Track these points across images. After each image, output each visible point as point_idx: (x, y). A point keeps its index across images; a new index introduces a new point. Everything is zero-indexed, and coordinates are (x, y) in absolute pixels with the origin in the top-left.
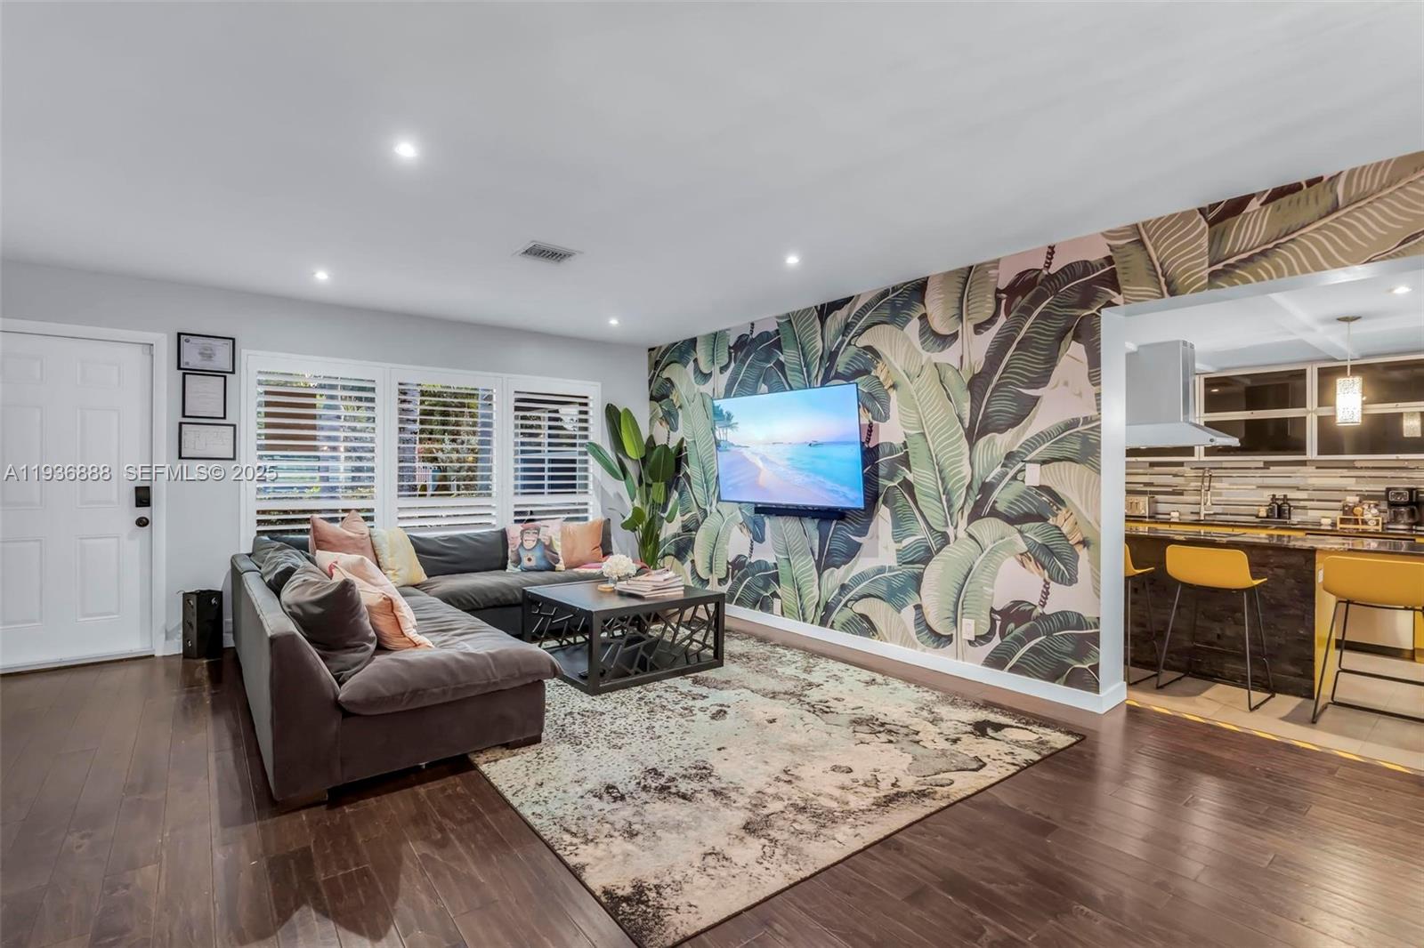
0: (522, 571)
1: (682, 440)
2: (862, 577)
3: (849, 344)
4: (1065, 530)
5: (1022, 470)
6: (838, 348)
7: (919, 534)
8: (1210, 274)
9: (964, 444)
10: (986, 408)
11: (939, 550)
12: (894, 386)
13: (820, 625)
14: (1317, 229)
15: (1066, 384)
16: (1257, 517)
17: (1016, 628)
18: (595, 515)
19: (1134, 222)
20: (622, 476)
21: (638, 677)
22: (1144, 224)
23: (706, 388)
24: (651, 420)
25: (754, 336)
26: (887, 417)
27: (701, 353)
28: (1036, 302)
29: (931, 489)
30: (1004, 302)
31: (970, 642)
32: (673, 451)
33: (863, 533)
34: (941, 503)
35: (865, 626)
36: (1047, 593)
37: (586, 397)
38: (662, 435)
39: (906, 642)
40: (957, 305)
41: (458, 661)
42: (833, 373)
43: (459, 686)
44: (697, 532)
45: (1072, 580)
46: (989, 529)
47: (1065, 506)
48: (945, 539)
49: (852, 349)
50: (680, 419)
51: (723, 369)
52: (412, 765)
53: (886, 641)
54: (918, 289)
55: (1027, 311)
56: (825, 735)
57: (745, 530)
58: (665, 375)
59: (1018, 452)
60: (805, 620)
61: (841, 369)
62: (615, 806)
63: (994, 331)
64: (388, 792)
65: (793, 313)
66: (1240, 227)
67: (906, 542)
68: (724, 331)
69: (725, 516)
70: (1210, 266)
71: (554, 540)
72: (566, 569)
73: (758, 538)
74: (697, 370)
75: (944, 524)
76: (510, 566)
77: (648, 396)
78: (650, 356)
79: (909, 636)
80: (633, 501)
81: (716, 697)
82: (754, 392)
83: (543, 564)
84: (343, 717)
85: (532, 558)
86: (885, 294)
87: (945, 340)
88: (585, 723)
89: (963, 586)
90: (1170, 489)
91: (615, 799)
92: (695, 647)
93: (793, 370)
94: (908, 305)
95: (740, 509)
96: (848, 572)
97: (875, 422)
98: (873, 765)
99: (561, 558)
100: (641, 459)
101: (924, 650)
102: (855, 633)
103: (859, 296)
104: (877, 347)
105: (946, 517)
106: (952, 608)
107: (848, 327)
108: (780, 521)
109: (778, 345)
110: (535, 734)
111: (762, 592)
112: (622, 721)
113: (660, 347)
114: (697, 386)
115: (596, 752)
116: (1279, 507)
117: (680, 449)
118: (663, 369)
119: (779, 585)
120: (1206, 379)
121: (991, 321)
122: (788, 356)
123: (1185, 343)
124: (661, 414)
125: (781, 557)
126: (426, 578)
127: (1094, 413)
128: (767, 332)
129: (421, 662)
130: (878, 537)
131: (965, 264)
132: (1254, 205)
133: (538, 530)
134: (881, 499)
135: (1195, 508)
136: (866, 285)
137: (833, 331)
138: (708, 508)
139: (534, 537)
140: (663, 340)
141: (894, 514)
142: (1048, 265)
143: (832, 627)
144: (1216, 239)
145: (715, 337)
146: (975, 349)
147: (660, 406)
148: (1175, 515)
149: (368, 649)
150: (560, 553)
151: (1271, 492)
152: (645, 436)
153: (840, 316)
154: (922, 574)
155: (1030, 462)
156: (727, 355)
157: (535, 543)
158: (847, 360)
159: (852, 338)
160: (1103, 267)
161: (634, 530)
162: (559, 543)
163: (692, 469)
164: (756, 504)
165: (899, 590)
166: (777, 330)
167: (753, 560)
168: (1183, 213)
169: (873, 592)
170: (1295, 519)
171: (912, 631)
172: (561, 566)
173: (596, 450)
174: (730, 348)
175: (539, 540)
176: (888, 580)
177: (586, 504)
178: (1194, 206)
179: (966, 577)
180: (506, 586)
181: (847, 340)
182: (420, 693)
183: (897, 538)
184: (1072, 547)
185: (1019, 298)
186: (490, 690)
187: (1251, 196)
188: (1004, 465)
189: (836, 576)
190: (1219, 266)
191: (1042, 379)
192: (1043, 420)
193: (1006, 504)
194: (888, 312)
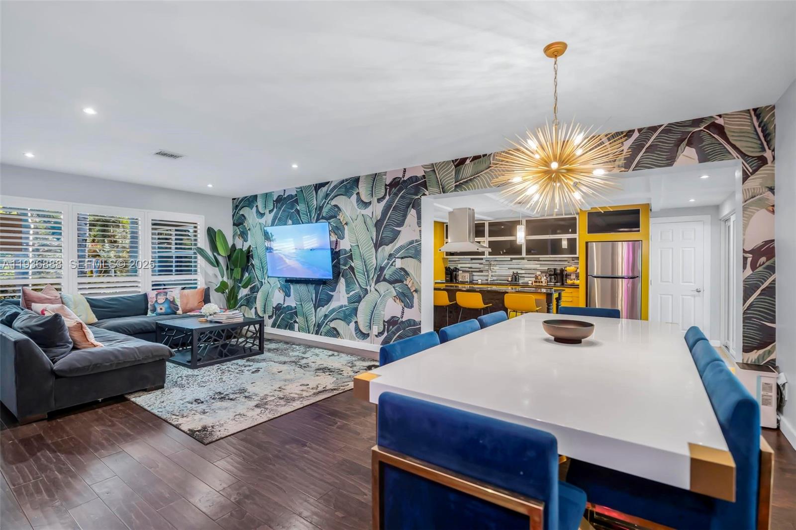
0: (157, 315)
1: (250, 246)
2: (333, 311)
3: (328, 203)
4: (409, 286)
5: (394, 261)
6: (323, 205)
7: (357, 290)
8: (455, 186)
9: (373, 250)
10: (382, 235)
11: (364, 296)
12: (346, 224)
13: (316, 334)
14: (485, 173)
15: (410, 226)
16: (508, 281)
17: (393, 327)
18: (201, 285)
19: (432, 163)
20: (216, 265)
21: (218, 360)
22: (435, 164)
23: (263, 221)
24: (234, 236)
25: (285, 196)
26: (343, 238)
27: (260, 203)
28: (399, 191)
29: (361, 270)
30: (388, 190)
31: (376, 335)
32: (245, 252)
33: (334, 290)
34: (365, 275)
35: (335, 333)
36: (403, 312)
37: (196, 224)
38: (239, 243)
39: (351, 338)
40: (371, 189)
41: (119, 351)
42: (321, 217)
43: (120, 362)
44: (258, 293)
45: (412, 307)
46: (383, 286)
47: (409, 276)
48: (366, 291)
49: (329, 206)
50: (249, 236)
51: (270, 212)
52: (94, 400)
53: (343, 339)
54: (356, 181)
55: (396, 195)
56: (302, 375)
57: (281, 291)
58: (241, 212)
59: (393, 254)
60: (309, 333)
61: (324, 215)
62: (198, 405)
63: (385, 201)
64: (81, 412)
65: (303, 187)
66: (464, 169)
67: (351, 293)
68: (271, 193)
69: (272, 284)
70: (455, 183)
71: (175, 298)
72: (183, 313)
73: (288, 294)
74: (258, 211)
75: (366, 285)
76: (149, 313)
77: (232, 223)
78: (233, 202)
79: (353, 335)
80: (223, 277)
81: (256, 365)
82: (285, 224)
83: (169, 311)
84: (56, 378)
85: (162, 308)
86: (343, 182)
87: (367, 205)
88: (188, 380)
89: (373, 312)
90: (478, 270)
91: (199, 403)
92: (249, 345)
93: (304, 214)
94: (352, 188)
95: (279, 281)
96: (327, 309)
97: (338, 240)
98: (318, 382)
99: (180, 308)
100: (228, 256)
101: (359, 341)
102: (330, 337)
103: (332, 182)
104: (339, 205)
105: (366, 282)
106: (369, 321)
107: (327, 195)
108: (298, 286)
109: (296, 201)
110: (161, 384)
111: (289, 321)
112: (208, 378)
113: (239, 198)
114: (257, 219)
115: (192, 389)
116: (515, 277)
117: (249, 251)
118: (240, 210)
119: (297, 317)
120: (489, 223)
121: (384, 198)
122: (301, 207)
123: (470, 209)
124: (239, 233)
125: (298, 303)
126: (97, 321)
127: (418, 238)
128: (292, 195)
129: (99, 352)
130: (340, 292)
131: (374, 172)
132: (468, 161)
133: (166, 293)
134: (341, 275)
135: (486, 278)
136: (335, 177)
137: (321, 197)
138: (263, 281)
139: (164, 297)
140: (241, 195)
141: (346, 282)
142: (404, 176)
143: (321, 335)
144: (457, 173)
145: (267, 196)
146: (377, 209)
147: (239, 228)
148: (480, 281)
149: (69, 347)
150: (179, 305)
151: (512, 271)
152: (230, 244)
153: (324, 189)
154: (358, 307)
155: (397, 258)
156: (272, 204)
157: (164, 300)
158: (327, 211)
159: (330, 200)
160: (422, 179)
161: (223, 293)
162: (179, 300)
163: (255, 262)
164: (286, 278)
165: (349, 315)
166: (296, 194)
167: (285, 306)
168: (447, 161)
169: (338, 317)
170: (521, 281)
171: (354, 333)
172: (180, 312)
173: (201, 251)
174: (274, 201)
175: (167, 299)
176: (344, 311)
177: (196, 280)
178: (451, 159)
179: (374, 308)
180: (147, 322)
181: (327, 201)
182: (98, 365)
183: (348, 292)
184: (412, 293)
185: (394, 189)
186: (136, 363)
187: (468, 158)
188: (388, 259)
189: (323, 311)
190: (458, 183)
191: (401, 224)
192: (402, 241)
193: (389, 276)
194: (344, 190)
